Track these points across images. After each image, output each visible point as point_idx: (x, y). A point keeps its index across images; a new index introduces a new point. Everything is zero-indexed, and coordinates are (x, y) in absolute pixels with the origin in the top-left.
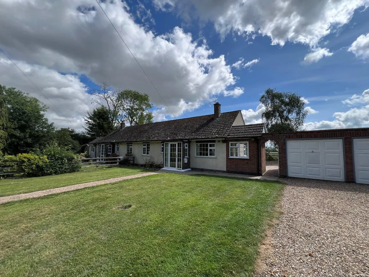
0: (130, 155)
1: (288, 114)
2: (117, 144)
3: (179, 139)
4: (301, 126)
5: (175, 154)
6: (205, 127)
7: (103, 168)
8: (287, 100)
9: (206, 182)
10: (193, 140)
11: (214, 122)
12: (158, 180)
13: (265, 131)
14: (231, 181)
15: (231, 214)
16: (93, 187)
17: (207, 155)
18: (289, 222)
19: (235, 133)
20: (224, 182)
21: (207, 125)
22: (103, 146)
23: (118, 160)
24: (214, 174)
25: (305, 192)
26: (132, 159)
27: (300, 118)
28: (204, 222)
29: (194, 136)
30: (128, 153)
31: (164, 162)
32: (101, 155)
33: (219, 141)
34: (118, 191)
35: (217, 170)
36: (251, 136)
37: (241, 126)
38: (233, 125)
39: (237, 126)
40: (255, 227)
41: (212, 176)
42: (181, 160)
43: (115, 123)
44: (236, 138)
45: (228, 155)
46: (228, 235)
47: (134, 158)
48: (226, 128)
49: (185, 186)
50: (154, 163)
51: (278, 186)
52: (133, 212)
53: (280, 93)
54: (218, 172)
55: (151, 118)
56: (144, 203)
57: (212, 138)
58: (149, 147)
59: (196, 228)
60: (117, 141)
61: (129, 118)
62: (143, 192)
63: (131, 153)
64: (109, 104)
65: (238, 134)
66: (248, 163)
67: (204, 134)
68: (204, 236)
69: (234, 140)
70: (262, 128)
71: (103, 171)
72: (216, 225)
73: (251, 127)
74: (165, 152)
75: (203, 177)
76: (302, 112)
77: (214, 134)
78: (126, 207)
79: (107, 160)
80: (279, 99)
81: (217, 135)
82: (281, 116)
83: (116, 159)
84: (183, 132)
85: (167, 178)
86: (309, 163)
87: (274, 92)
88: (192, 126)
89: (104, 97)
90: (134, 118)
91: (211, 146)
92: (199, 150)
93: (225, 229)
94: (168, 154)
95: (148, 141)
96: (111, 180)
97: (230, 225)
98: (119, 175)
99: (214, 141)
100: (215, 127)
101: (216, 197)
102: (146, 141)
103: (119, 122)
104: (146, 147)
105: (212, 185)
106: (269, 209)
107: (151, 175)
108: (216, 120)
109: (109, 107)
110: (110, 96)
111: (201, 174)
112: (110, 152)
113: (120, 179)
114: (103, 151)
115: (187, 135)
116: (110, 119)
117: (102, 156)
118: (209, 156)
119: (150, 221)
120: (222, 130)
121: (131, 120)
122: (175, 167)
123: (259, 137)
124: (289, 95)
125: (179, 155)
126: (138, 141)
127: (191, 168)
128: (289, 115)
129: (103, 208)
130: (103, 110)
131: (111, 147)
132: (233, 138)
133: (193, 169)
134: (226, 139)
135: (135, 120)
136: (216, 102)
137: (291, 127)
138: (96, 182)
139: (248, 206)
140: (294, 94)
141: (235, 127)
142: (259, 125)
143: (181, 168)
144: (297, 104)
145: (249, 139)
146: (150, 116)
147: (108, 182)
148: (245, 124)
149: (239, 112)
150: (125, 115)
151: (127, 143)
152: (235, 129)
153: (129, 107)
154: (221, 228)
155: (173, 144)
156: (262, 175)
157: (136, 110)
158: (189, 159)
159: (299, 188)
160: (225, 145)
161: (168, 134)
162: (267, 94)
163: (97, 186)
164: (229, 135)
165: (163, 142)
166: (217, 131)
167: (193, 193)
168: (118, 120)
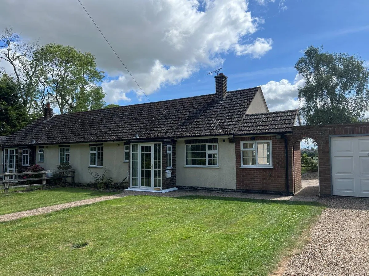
0: (67, 168)
1: (342, 91)
2: (40, 147)
3: (156, 138)
4: (364, 112)
5: (150, 163)
6: (200, 116)
7: (18, 192)
8: (341, 67)
9: (203, 207)
10: (180, 139)
11: (215, 108)
12: (122, 207)
13: (300, 123)
14: (243, 204)
15: (238, 246)
16: (13, 222)
17: (204, 164)
18: (315, 250)
19: (250, 126)
20: (231, 205)
21: (203, 112)
22: (12, 152)
23: (44, 178)
24: (217, 196)
25: (350, 217)
26: (70, 175)
27: (362, 98)
28: (198, 256)
29: (181, 132)
30: (62, 164)
31: (129, 178)
32: (9, 169)
33: (224, 141)
34: (59, 225)
35: (222, 189)
36: (275, 131)
37: (260, 115)
38: (248, 113)
39: (253, 115)
40: (267, 258)
41: (213, 198)
42: (159, 173)
43: (30, 107)
44: (252, 134)
45: (238, 163)
46: (231, 268)
47: (73, 172)
48: (235, 118)
49: (169, 214)
50: (112, 181)
51: (313, 208)
52: (93, 249)
53: (330, 55)
54: (223, 191)
55: (101, 98)
56: (107, 239)
57: (211, 135)
58: (102, 153)
59: (187, 263)
60: (40, 142)
61: (58, 98)
62: (101, 225)
63: (68, 163)
64: (18, 72)
65: (255, 128)
66: (270, 176)
67: (199, 129)
68: (198, 270)
69: (248, 137)
70: (293, 117)
71: (18, 198)
72: (216, 259)
73: (276, 117)
74: (132, 160)
75: (199, 200)
76: (365, 87)
77: (215, 128)
78: (79, 246)
79: (20, 177)
80: (328, 66)
81: (220, 131)
82: (332, 95)
83: (41, 175)
84: (162, 126)
85: (137, 203)
86: (363, 173)
87: (321, 52)
88: (177, 115)
89: (7, 59)
90: (67, 98)
91: (210, 148)
92: (190, 155)
93: (227, 263)
94: (137, 163)
95: (100, 141)
96: (40, 209)
97: (234, 258)
98: (52, 202)
99: (216, 141)
100: (217, 117)
101: (218, 227)
102: (96, 141)
103: (37, 105)
104: (96, 152)
105: (212, 211)
106: (292, 239)
107: (110, 201)
108: (219, 105)
109: (18, 78)
110: (20, 57)
111: (194, 195)
112: (27, 163)
113: (55, 208)
114: (11, 161)
115: (170, 131)
116: (21, 100)
117: (10, 171)
118: (207, 165)
119: (121, 259)
120: (229, 122)
121: (62, 102)
122: (150, 185)
123: (289, 132)
124: (343, 59)
125: (157, 166)
126: (80, 142)
127: (177, 187)
128: (346, 93)
129: (43, 248)
130: (7, 84)
131: (27, 153)
132: (247, 134)
133: (181, 188)
134: (235, 137)
135: (69, 102)
136: (219, 73)
137: (347, 114)
138: (16, 214)
139: (263, 236)
140: (352, 58)
141: (250, 115)
142: (289, 113)
143: (160, 186)
144: (358, 75)
145: (272, 136)
146: (98, 94)
147: (37, 214)
148: (268, 110)
149: (257, 90)
150: (50, 92)
151: (59, 146)
152: (251, 119)
153: (57, 78)
154: (221, 262)
155: (146, 147)
156: (293, 195)
157: (71, 83)
158: (173, 171)
159: (345, 211)
160: (233, 146)
161: (136, 129)
162: (309, 57)
163: (20, 220)
164: (240, 131)
165: (128, 142)
166: (220, 122)
167: (182, 223)
168: (35, 102)
